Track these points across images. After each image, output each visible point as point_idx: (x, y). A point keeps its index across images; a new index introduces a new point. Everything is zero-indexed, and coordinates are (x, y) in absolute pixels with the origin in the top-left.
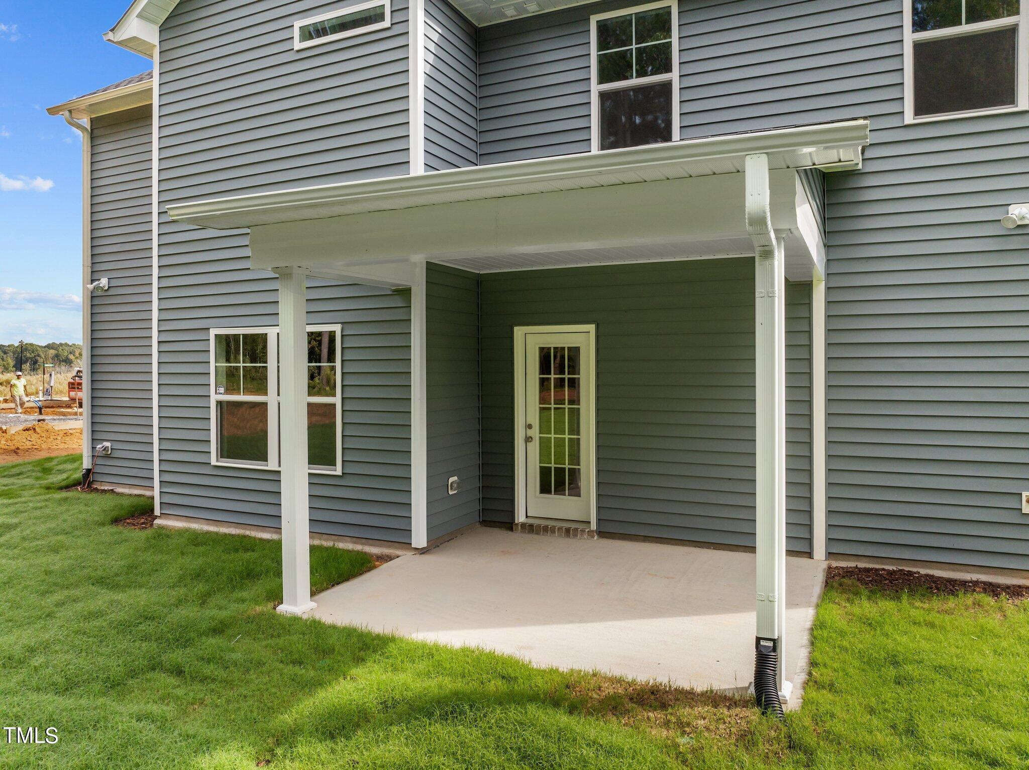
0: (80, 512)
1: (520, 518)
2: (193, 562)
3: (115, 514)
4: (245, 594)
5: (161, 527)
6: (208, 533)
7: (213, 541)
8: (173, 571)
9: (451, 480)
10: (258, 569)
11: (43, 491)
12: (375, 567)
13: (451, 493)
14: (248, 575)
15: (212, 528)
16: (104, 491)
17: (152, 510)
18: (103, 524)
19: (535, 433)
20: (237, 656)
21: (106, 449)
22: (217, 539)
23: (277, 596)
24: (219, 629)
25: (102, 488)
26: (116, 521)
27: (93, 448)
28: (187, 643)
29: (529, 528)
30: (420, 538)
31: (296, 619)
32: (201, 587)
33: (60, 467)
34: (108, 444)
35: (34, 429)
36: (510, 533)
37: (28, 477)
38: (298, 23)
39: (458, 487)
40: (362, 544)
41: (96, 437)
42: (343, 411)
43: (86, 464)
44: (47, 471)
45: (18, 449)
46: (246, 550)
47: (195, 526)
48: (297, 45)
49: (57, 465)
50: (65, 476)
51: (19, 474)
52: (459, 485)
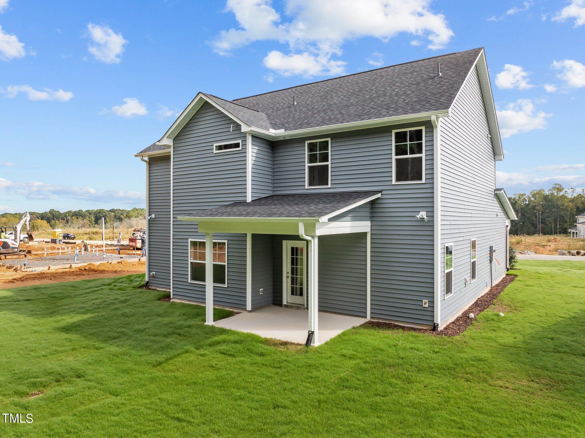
0: (148, 296)
1: (285, 302)
2: (183, 311)
3: (159, 297)
4: (196, 320)
5: (173, 302)
6: (187, 304)
7: (189, 306)
8: (177, 313)
9: (260, 290)
10: (200, 314)
11: (132, 289)
12: (234, 315)
13: (260, 294)
14: (198, 315)
15: (188, 303)
16: (153, 289)
17: (170, 296)
18: (155, 300)
19: (290, 275)
20: (193, 332)
21: (153, 274)
22: (190, 306)
23: (204, 321)
24: (189, 327)
25: (152, 288)
26: (159, 299)
27: (149, 274)
28: (181, 329)
29: (286, 306)
30: (249, 307)
31: (208, 326)
32: (184, 317)
33: (135, 280)
34: (154, 273)
35: (121, 263)
36: (280, 307)
37: (126, 283)
38: (215, 145)
39: (263, 292)
40: (233, 309)
41: (151, 270)
42: (228, 267)
43: (147, 279)
44: (131, 281)
45: (116, 271)
46: (198, 309)
47: (183, 302)
48: (215, 152)
49: (135, 278)
50: (138, 283)
51: (122, 282)
52: (263, 291)
